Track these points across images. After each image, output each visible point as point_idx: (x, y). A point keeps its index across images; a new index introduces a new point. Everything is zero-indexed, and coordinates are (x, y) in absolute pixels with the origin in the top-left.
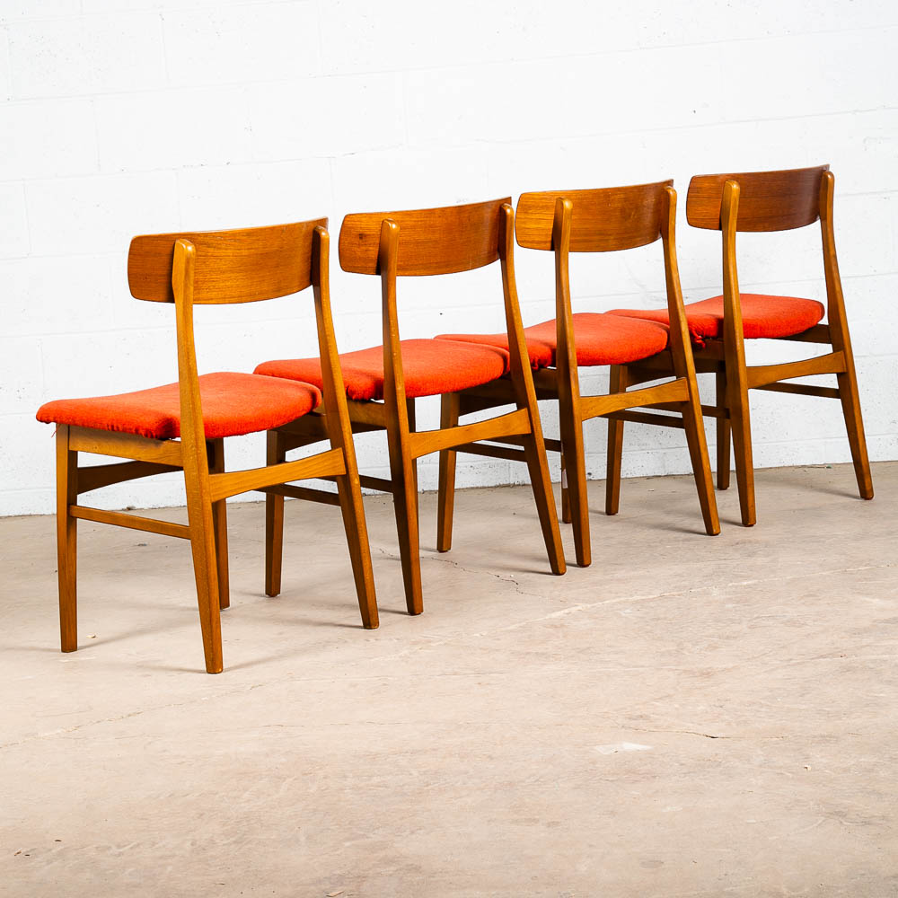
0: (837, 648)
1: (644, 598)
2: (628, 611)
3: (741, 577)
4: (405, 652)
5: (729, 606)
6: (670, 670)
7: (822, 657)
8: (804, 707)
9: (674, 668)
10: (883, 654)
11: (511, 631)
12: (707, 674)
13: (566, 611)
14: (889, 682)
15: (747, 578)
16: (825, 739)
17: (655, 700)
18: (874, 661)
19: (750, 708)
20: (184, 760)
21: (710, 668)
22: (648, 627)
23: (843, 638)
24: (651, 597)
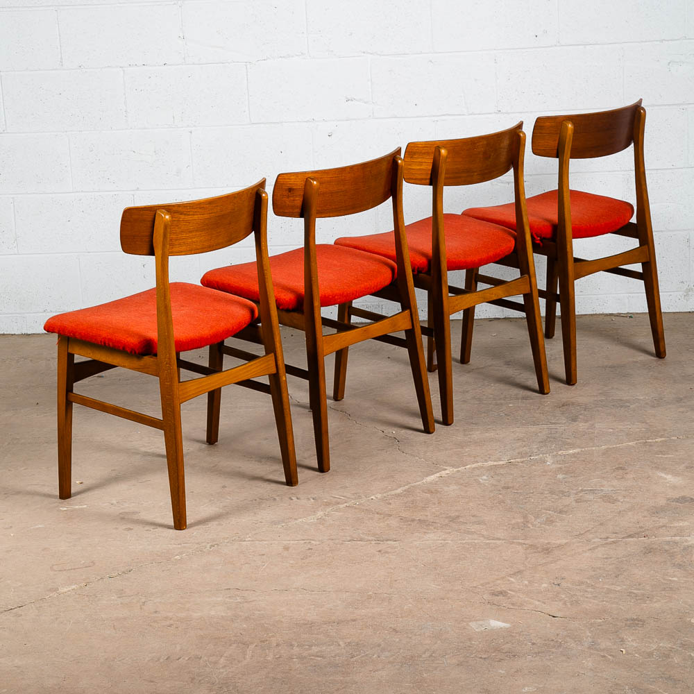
0: (641, 527)
1: (495, 463)
2: (485, 477)
3: (568, 444)
4: (320, 514)
5: (560, 476)
6: (520, 544)
7: (630, 536)
8: (619, 588)
9: (522, 541)
10: (675, 536)
11: (398, 495)
12: (547, 550)
13: (438, 475)
14: (680, 566)
15: (573, 446)
16: (636, 623)
17: (510, 575)
18: (668, 543)
19: (578, 587)
20: (172, 622)
21: (549, 543)
22: (500, 496)
23: (645, 517)
24: (501, 463)
